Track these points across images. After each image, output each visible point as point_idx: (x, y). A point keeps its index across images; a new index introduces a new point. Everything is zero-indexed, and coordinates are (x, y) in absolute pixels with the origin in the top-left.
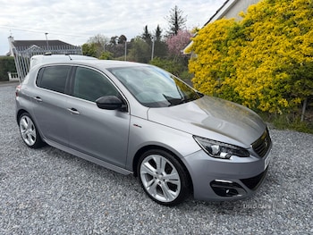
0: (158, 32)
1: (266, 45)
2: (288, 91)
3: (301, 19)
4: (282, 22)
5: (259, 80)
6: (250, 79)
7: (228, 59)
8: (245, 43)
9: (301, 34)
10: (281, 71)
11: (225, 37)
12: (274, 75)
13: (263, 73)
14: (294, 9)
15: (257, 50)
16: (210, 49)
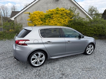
1: (57, 20)
7: (46, 23)
8: (51, 19)
11: (44, 17)
15: (55, 22)
16: (39, 20)
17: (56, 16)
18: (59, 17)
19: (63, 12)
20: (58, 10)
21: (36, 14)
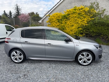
0: (10, 13)
1: (74, 21)
2: (82, 33)
3: (84, 15)
4: (78, 15)
5: (73, 30)
6: (70, 30)
7: (62, 25)
8: (68, 20)
9: (84, 18)
10: (80, 27)
11: (61, 18)
12: (78, 29)
13: (75, 28)
14: (81, 12)
15: (72, 22)
16: (56, 22)
17: (72, 16)
18: (76, 17)
19: (81, 10)
20: (75, 10)
21: (54, 16)
